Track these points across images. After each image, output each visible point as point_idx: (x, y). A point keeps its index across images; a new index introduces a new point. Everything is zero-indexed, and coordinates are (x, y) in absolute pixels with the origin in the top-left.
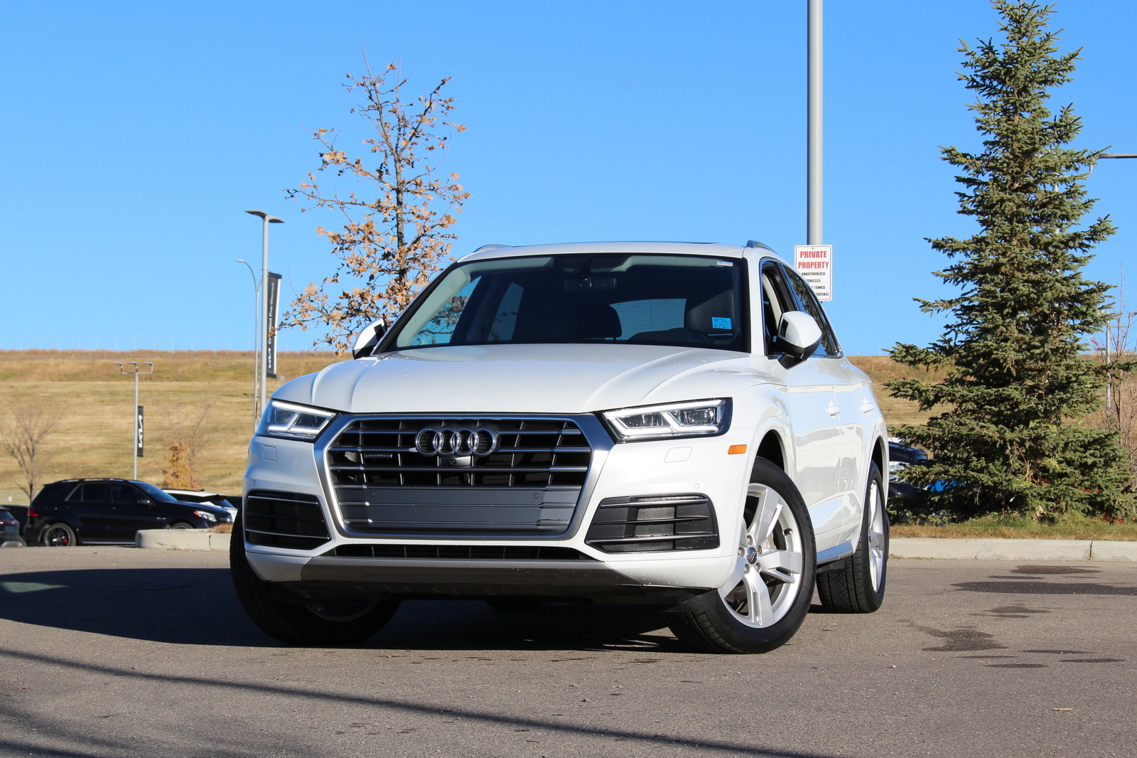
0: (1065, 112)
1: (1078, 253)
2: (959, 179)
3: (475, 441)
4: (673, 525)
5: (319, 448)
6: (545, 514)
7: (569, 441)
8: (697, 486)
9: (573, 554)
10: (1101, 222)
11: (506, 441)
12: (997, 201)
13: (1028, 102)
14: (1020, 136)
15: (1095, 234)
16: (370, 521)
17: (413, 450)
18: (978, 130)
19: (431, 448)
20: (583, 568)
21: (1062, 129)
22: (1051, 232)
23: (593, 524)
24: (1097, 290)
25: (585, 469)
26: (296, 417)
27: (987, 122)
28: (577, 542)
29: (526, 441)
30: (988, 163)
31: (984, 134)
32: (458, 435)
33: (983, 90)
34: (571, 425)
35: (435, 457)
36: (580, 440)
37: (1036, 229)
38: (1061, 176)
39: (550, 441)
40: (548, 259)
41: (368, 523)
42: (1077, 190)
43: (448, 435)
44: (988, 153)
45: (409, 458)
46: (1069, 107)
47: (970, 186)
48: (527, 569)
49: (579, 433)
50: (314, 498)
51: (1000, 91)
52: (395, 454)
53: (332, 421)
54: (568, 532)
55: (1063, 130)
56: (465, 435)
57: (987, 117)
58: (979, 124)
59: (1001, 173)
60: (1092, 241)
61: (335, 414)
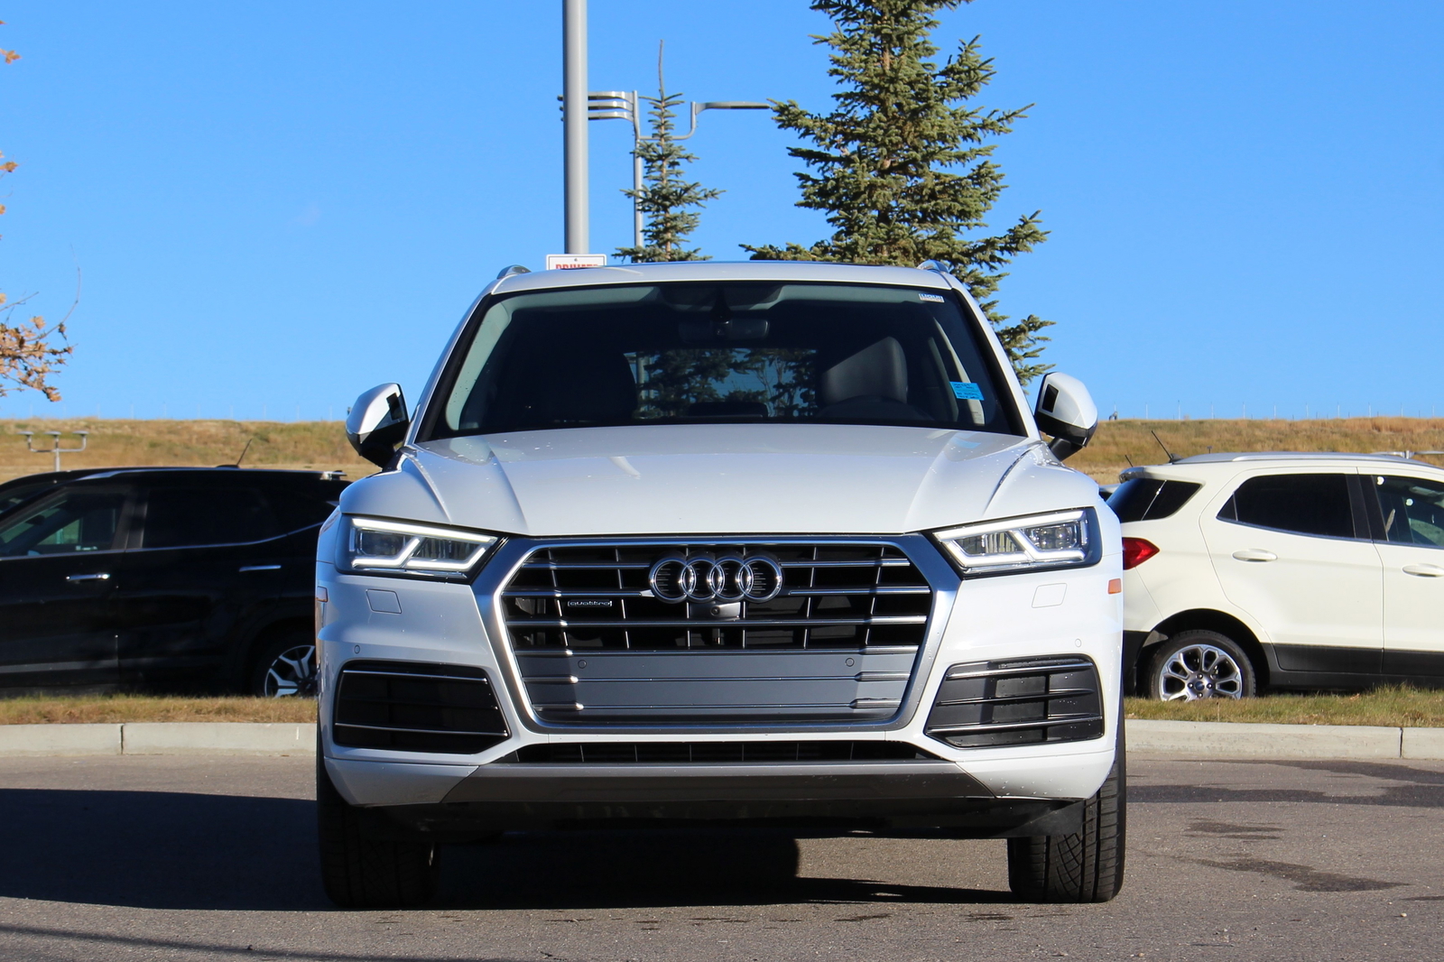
0: (967, 49)
1: (984, 272)
2: (796, 153)
3: (747, 580)
4: (1043, 703)
5: (484, 591)
6: (863, 690)
7: (893, 576)
8: (1078, 643)
9: (906, 751)
10: (1026, 223)
11: (794, 578)
12: (866, 188)
13: (909, 33)
14: (901, 86)
15: (1015, 241)
16: (580, 706)
17: (647, 593)
18: (831, 75)
19: (677, 591)
20: (924, 773)
21: (963, 75)
22: (948, 238)
23: (936, 704)
24: (1026, 328)
25: (921, 619)
26: (415, 543)
27: (849, 63)
28: (913, 733)
29: (826, 578)
30: (846, 130)
31: (841, 81)
32: (719, 567)
33: (836, 12)
34: (893, 553)
35: (683, 604)
36: (910, 576)
37: (924, 233)
38: (955, 150)
39: (865, 577)
40: (648, 290)
41: (575, 710)
42: (990, 172)
43: (703, 570)
44: (842, 111)
45: (638, 607)
46: (972, 42)
47: (813, 163)
48: (834, 776)
49: (908, 564)
50: (480, 672)
51: (863, 14)
52: (616, 601)
53: (491, 549)
54: (898, 717)
55: (964, 77)
56: (731, 570)
57: (849, 55)
58: (835, 67)
59: (873, 144)
60: (1005, 252)
61: (496, 538)
